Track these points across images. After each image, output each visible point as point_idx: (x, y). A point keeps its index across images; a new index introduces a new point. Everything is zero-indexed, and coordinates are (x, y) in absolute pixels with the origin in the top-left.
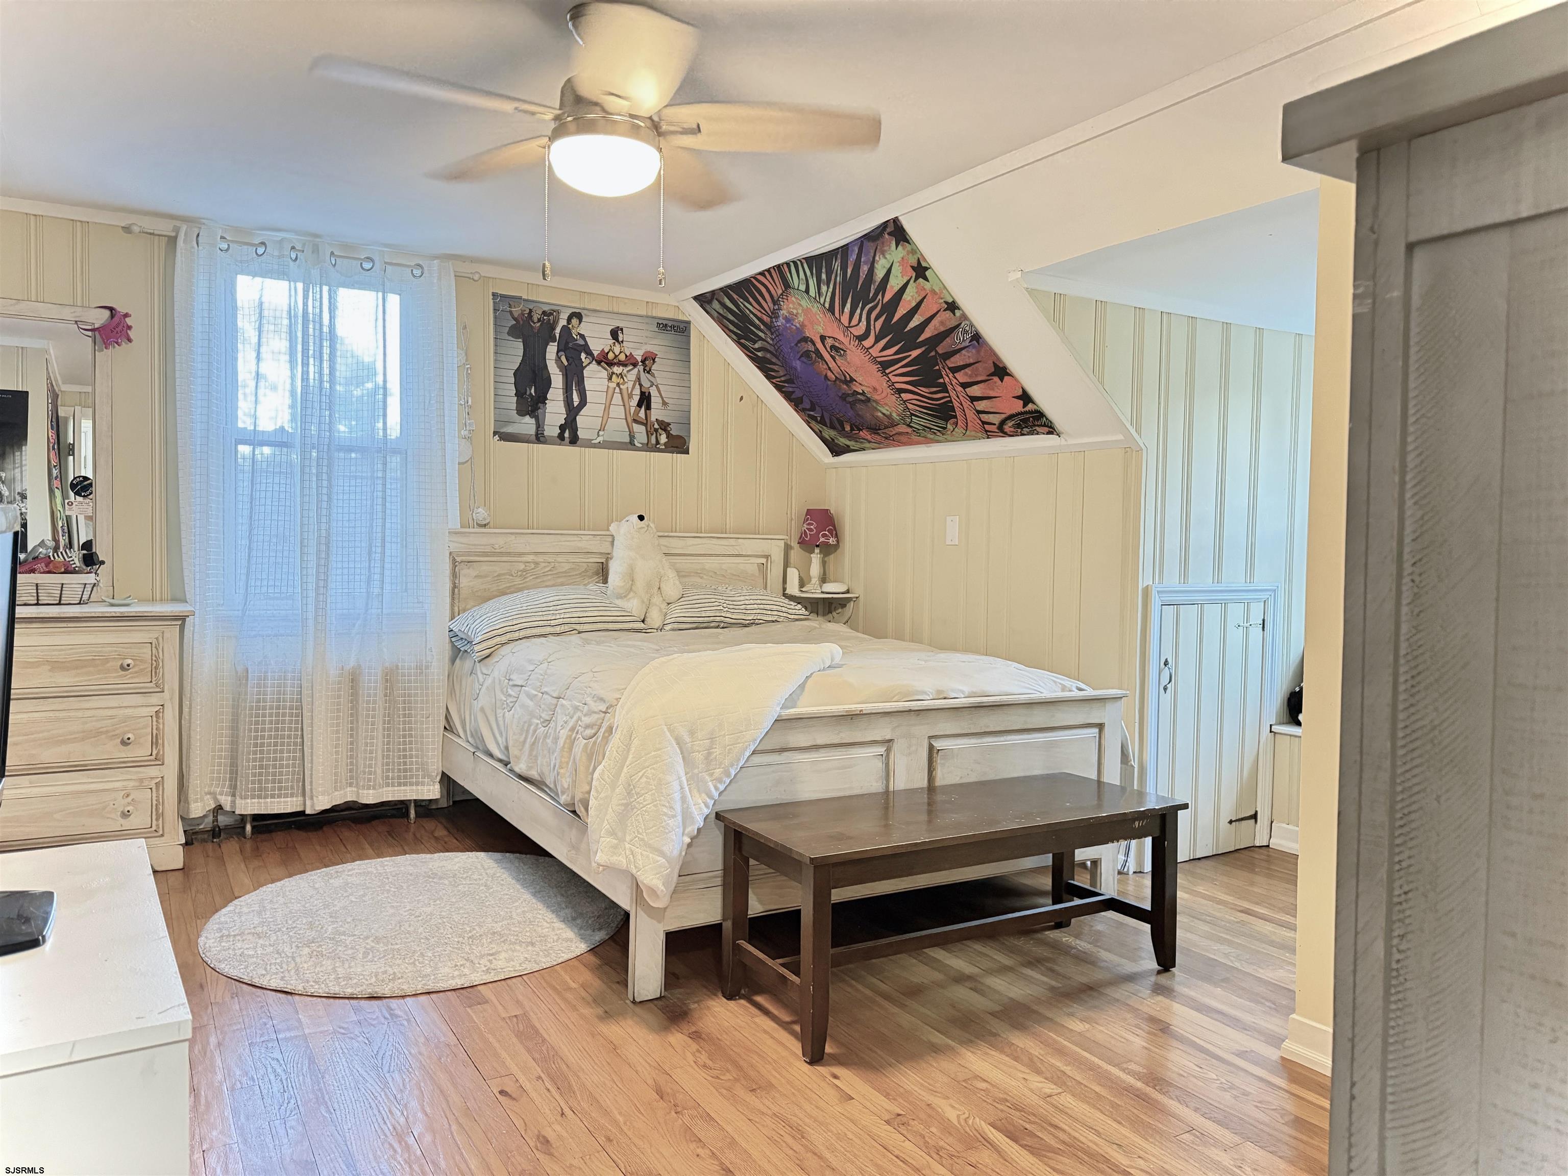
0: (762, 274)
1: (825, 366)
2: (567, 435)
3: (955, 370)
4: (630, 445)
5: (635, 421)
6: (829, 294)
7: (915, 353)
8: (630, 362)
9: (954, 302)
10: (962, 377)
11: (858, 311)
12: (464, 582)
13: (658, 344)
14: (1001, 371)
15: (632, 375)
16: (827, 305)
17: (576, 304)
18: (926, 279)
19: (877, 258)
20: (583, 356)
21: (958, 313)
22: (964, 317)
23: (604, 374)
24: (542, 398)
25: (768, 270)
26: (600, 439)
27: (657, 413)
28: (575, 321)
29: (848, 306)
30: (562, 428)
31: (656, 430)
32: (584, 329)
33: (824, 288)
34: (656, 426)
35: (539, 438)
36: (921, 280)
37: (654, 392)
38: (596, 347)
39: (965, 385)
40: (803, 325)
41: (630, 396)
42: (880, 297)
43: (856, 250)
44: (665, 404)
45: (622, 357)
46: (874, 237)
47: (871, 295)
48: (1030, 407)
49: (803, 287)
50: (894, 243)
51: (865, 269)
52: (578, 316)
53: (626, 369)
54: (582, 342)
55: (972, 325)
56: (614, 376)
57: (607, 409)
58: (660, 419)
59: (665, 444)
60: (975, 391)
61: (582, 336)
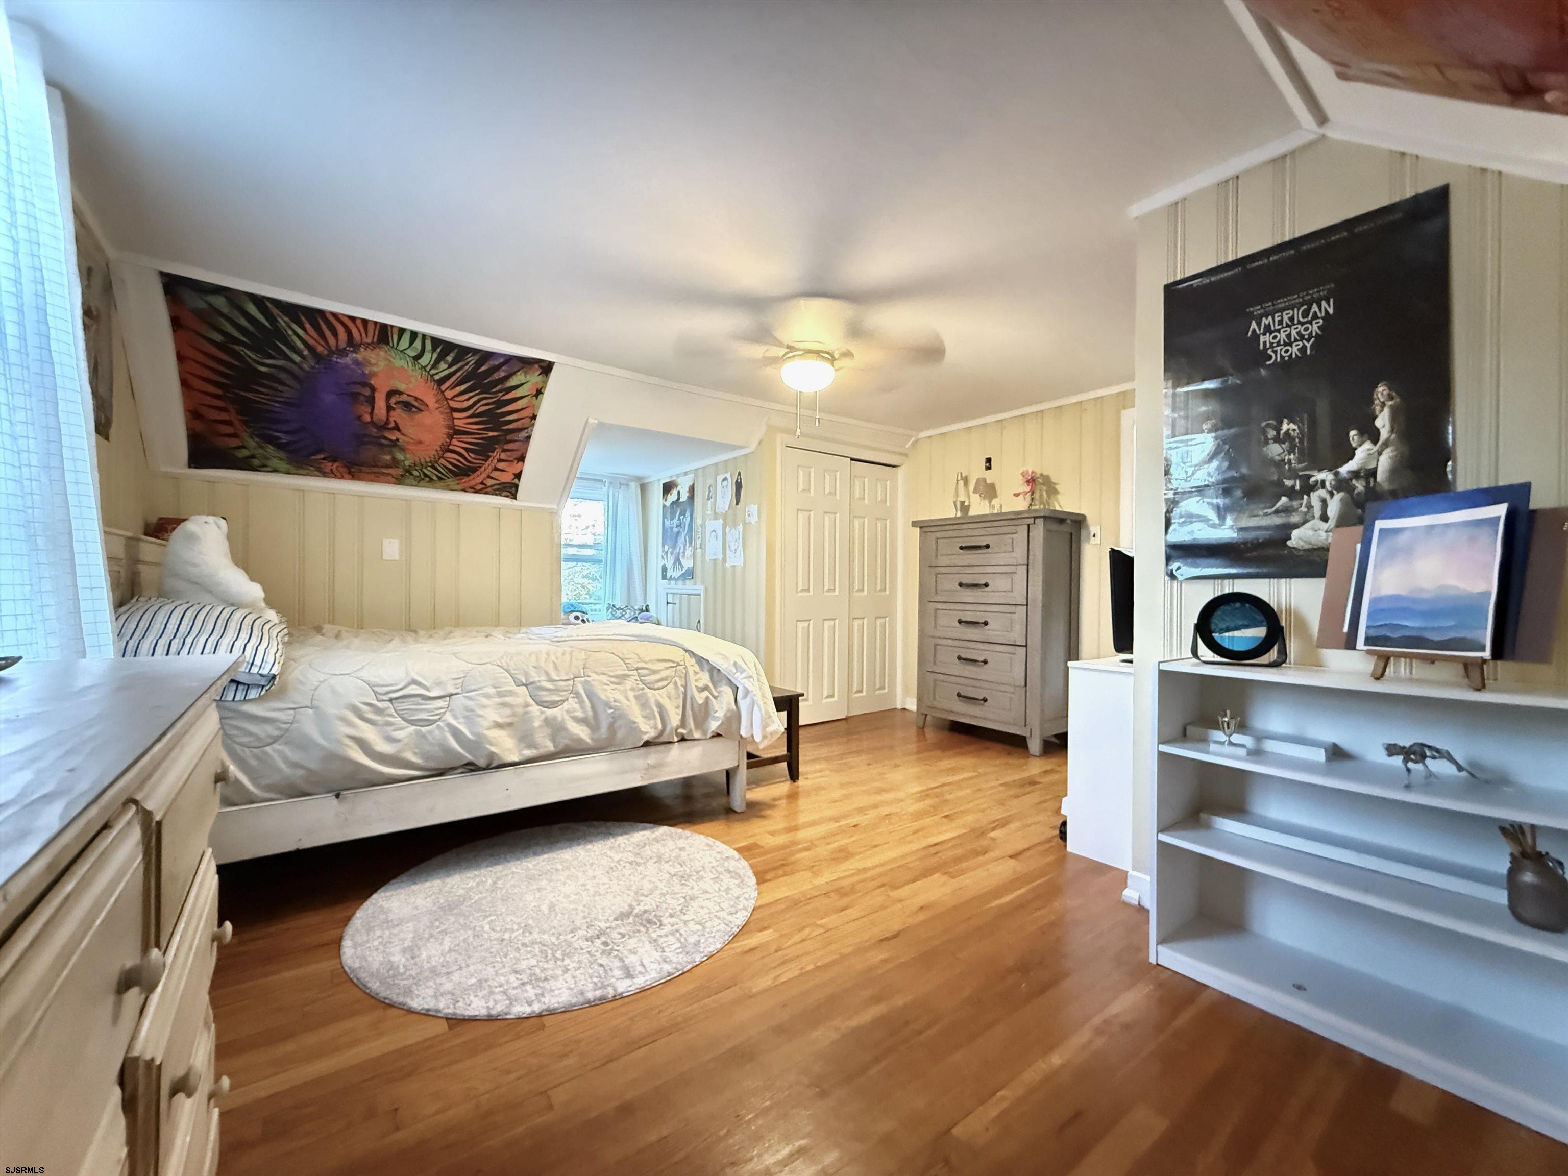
0: (353, 319)
1: (369, 411)
3: (504, 451)
6: (447, 372)
7: (491, 434)
9: (536, 416)
10: (503, 456)
11: (471, 394)
14: (522, 459)
16: (437, 377)
19: (519, 373)
21: (533, 421)
22: (533, 425)
25: (365, 322)
29: (463, 387)
33: (443, 366)
36: (535, 398)
40: (374, 374)
42: (501, 394)
43: (502, 360)
46: (527, 363)
47: (494, 390)
48: (516, 481)
49: (413, 353)
50: (539, 372)
51: (502, 374)
55: (532, 430)
60: (501, 465)
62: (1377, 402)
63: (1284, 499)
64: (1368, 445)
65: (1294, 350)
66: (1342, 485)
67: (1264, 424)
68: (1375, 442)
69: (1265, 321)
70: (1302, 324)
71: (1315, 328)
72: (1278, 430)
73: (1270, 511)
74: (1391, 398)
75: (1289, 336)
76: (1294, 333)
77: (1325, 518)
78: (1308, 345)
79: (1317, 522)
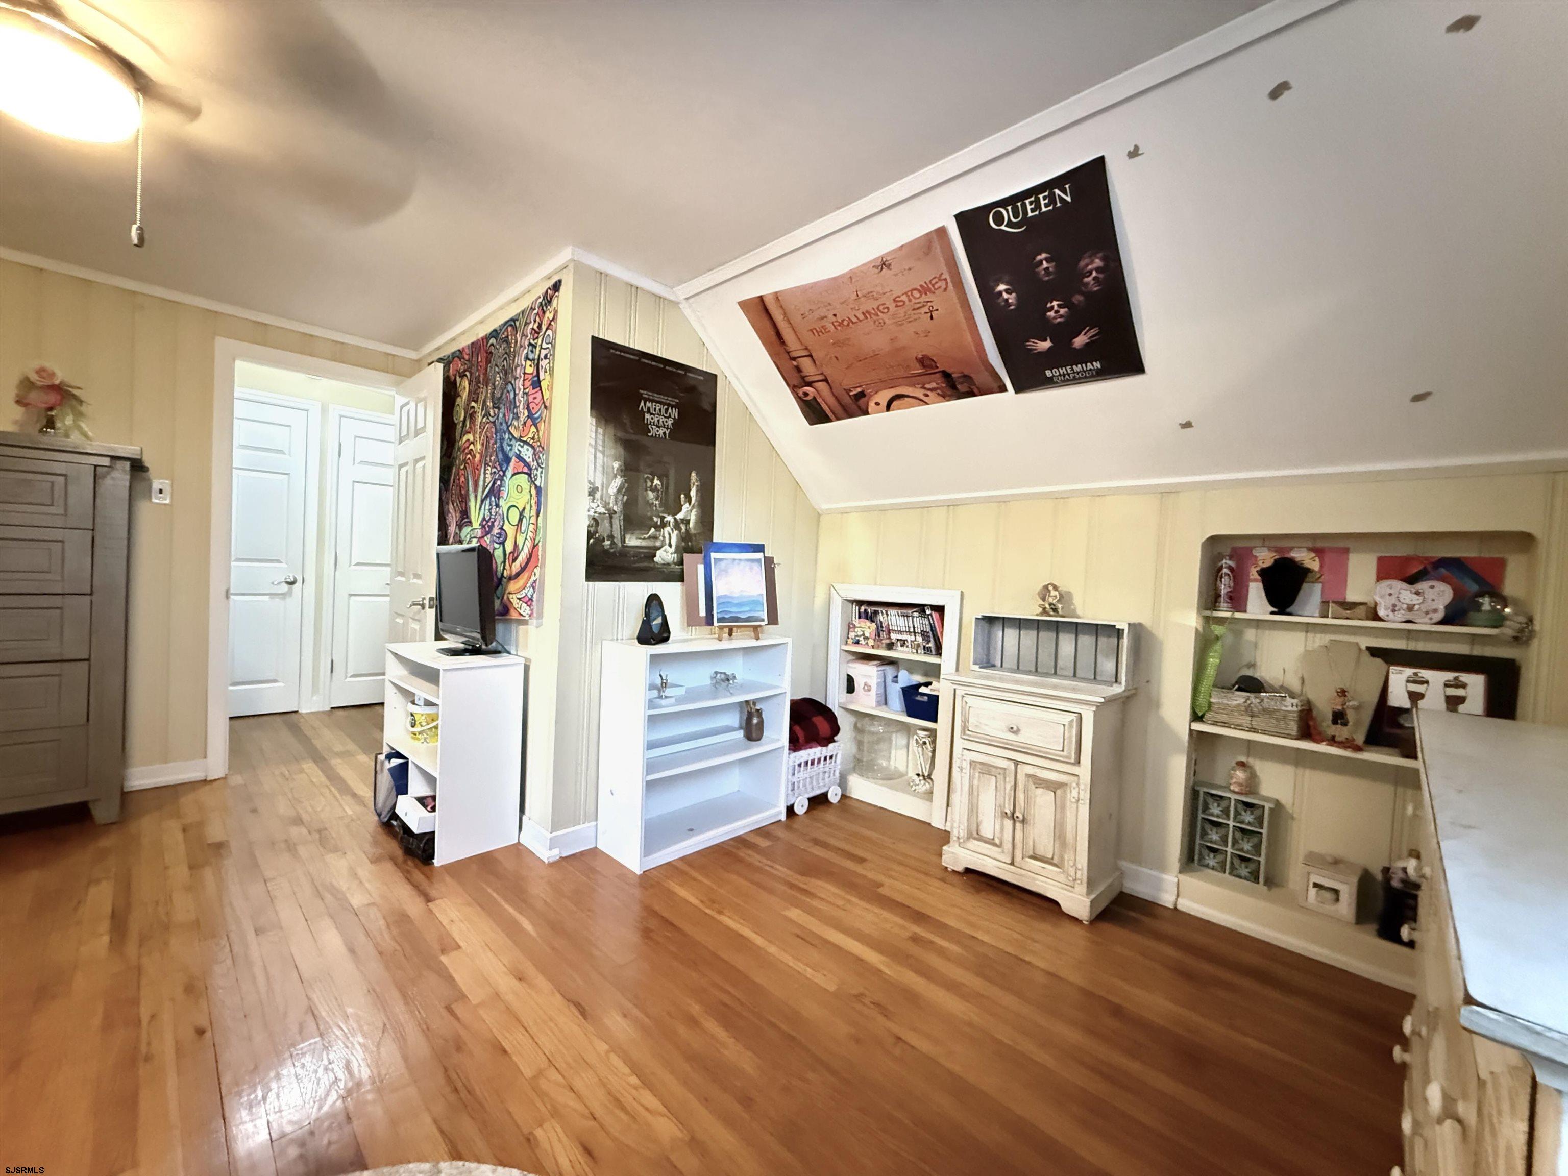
62: (692, 482)
63: (653, 530)
64: (687, 505)
65: (661, 432)
66: (677, 526)
67: (646, 476)
68: (690, 504)
69: (649, 404)
70: (665, 417)
71: (670, 422)
72: (652, 482)
73: (646, 536)
74: (697, 482)
75: (658, 421)
76: (661, 420)
77: (670, 546)
78: (667, 432)
79: (667, 547)
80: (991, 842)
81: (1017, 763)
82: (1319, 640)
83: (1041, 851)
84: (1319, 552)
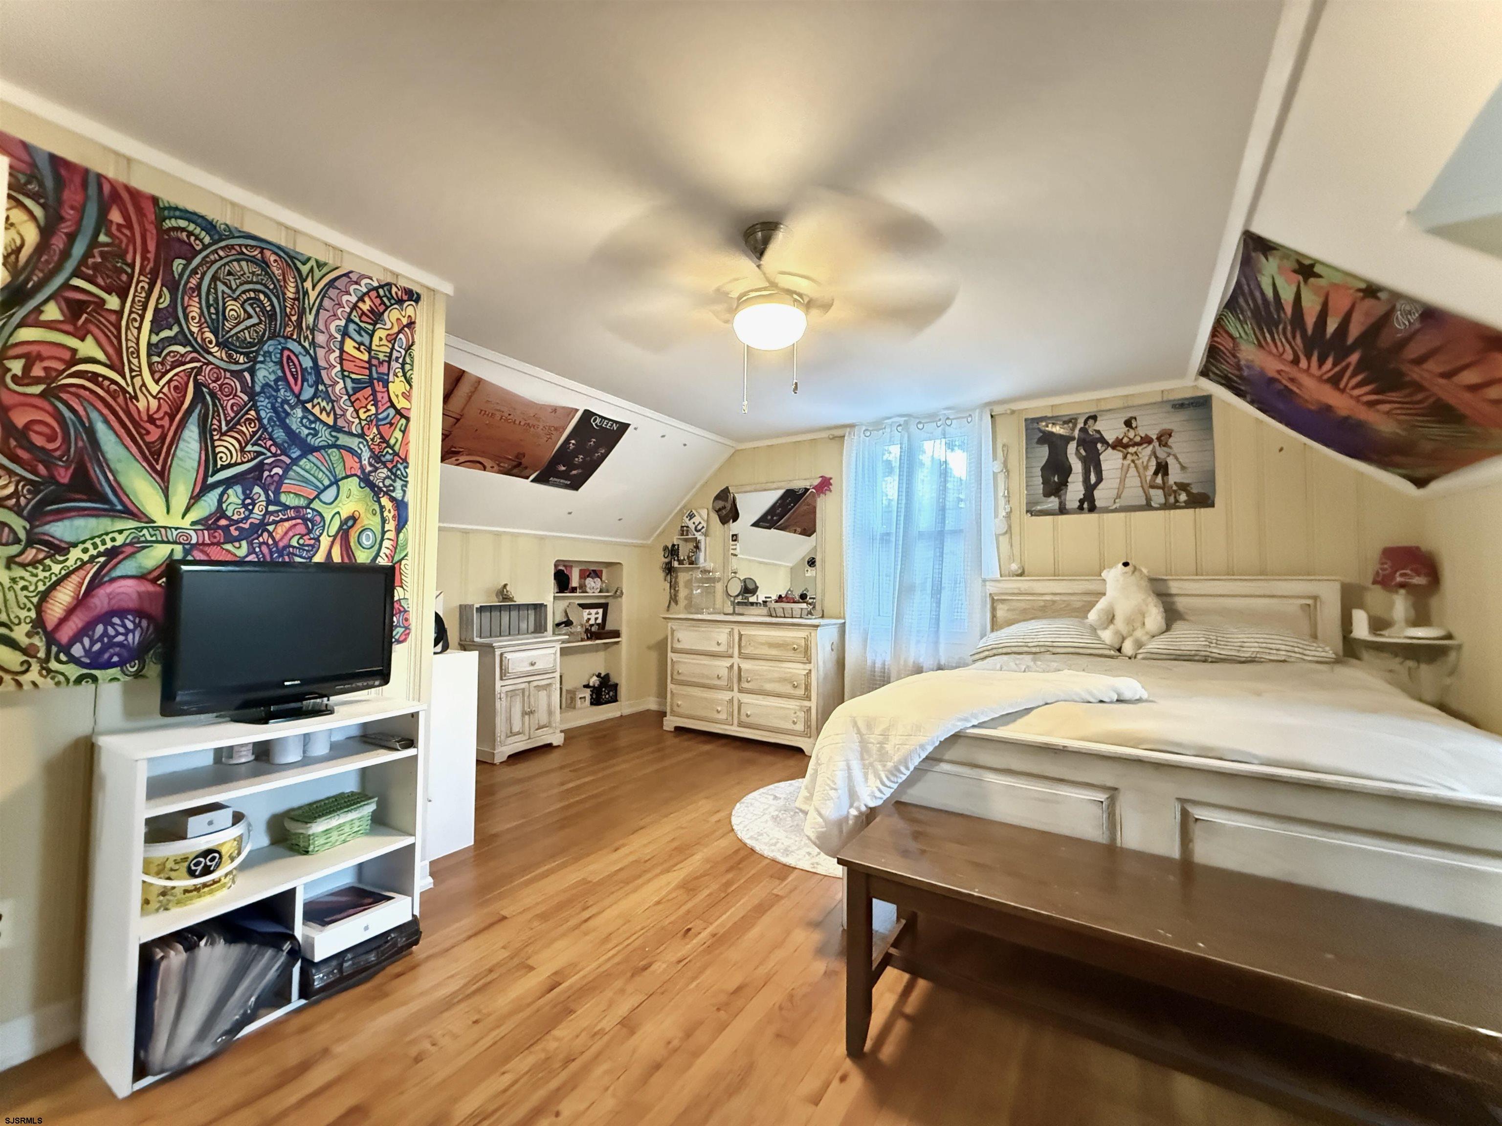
0: (1214, 335)
1: (1302, 400)
2: (1086, 505)
3: (1420, 361)
4: (1148, 506)
5: (1152, 487)
6: (1252, 331)
7: (1354, 358)
8: (1147, 440)
9: (1370, 286)
10: (1436, 366)
11: (1277, 337)
12: (1001, 613)
13: (1174, 422)
15: (1146, 452)
16: (1256, 342)
17: (1091, 409)
18: (1319, 276)
19: (1260, 279)
20: (1099, 446)
21: (1382, 295)
22: (1396, 296)
23: (1120, 455)
24: (1064, 483)
25: (1215, 330)
26: (1117, 505)
27: (1175, 476)
28: (1091, 422)
30: (1082, 502)
31: (1175, 492)
32: (1100, 425)
33: (1247, 327)
34: (1175, 488)
35: (1063, 510)
36: (1313, 280)
37: (1171, 461)
38: (1110, 438)
39: (1448, 375)
40: (1262, 368)
41: (1146, 468)
42: (1283, 315)
43: (1244, 280)
44: (1183, 468)
45: (1138, 439)
46: (1247, 261)
47: (1276, 316)
49: (1238, 334)
52: (1094, 418)
53: (1140, 448)
54: (1098, 436)
55: (1413, 302)
56: (1129, 456)
57: (1123, 480)
58: (1178, 481)
59: (1185, 502)
61: (1098, 432)
80: (518, 733)
81: (529, 682)
82: (566, 602)
83: (542, 723)
84: (565, 566)
